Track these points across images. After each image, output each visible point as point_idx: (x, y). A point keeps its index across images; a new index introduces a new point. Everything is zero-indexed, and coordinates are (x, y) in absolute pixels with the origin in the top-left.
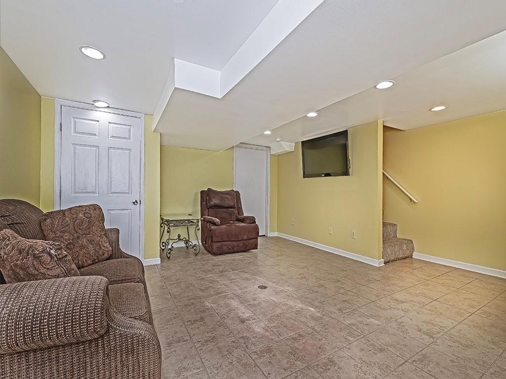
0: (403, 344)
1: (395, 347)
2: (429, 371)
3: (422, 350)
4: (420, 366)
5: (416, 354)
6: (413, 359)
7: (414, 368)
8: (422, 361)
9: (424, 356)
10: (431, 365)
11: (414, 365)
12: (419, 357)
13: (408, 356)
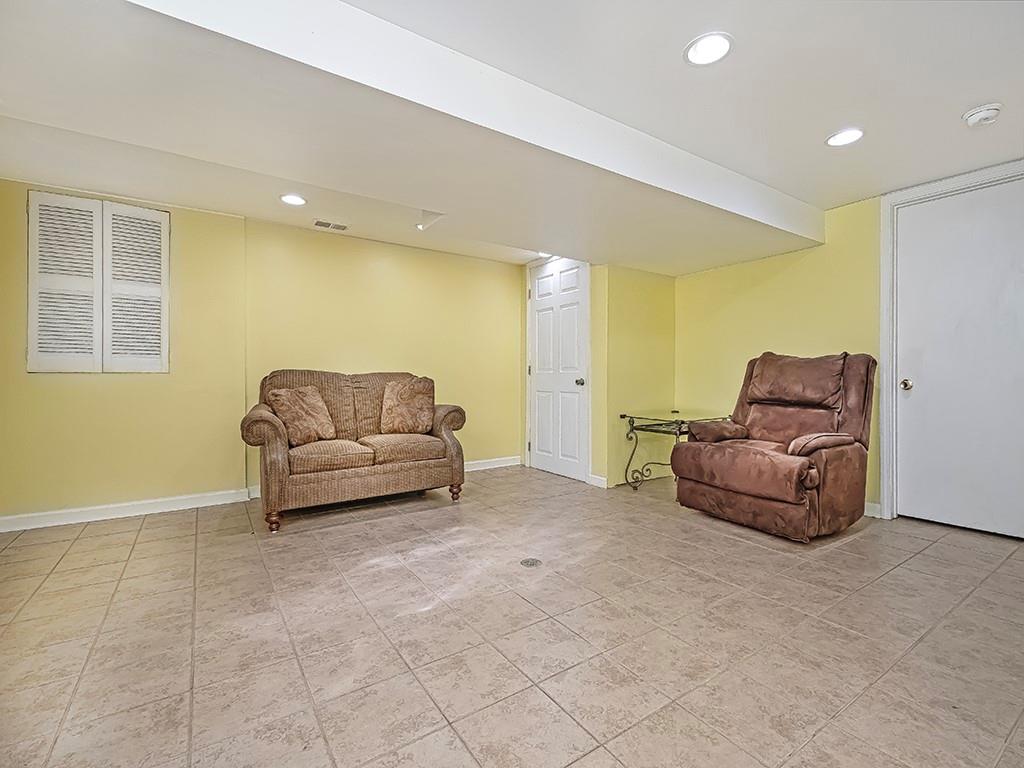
0: (233, 706)
1: (236, 688)
2: (144, 710)
3: (190, 731)
4: (164, 703)
5: (191, 716)
6: (187, 701)
7: (170, 692)
8: (168, 713)
9: (175, 724)
10: (148, 721)
11: (174, 695)
12: (180, 714)
13: (198, 697)
